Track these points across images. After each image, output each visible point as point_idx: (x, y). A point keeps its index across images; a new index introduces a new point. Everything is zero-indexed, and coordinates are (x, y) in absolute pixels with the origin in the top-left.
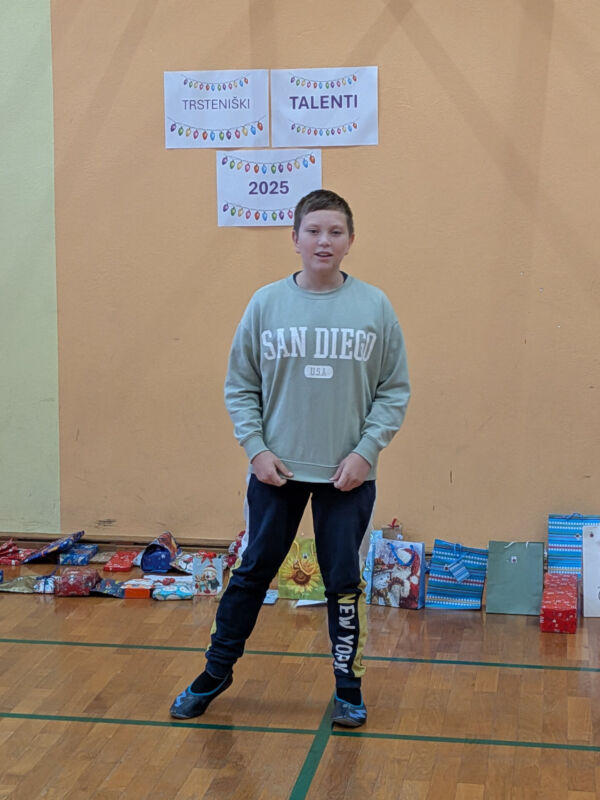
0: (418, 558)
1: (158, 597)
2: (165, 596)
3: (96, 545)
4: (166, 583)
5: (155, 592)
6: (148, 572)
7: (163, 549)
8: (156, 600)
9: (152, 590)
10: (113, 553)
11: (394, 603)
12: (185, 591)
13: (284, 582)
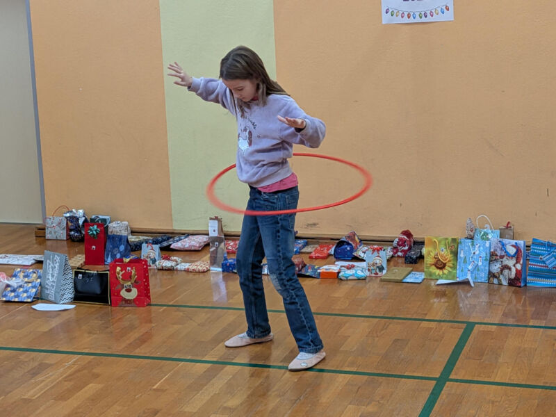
0: (521, 252)
1: (343, 278)
2: (347, 277)
3: (306, 240)
4: (349, 268)
5: (340, 274)
6: (338, 259)
7: (348, 244)
8: (341, 279)
9: (339, 273)
10: (316, 246)
11: (505, 283)
12: (360, 274)
13: (428, 268)
